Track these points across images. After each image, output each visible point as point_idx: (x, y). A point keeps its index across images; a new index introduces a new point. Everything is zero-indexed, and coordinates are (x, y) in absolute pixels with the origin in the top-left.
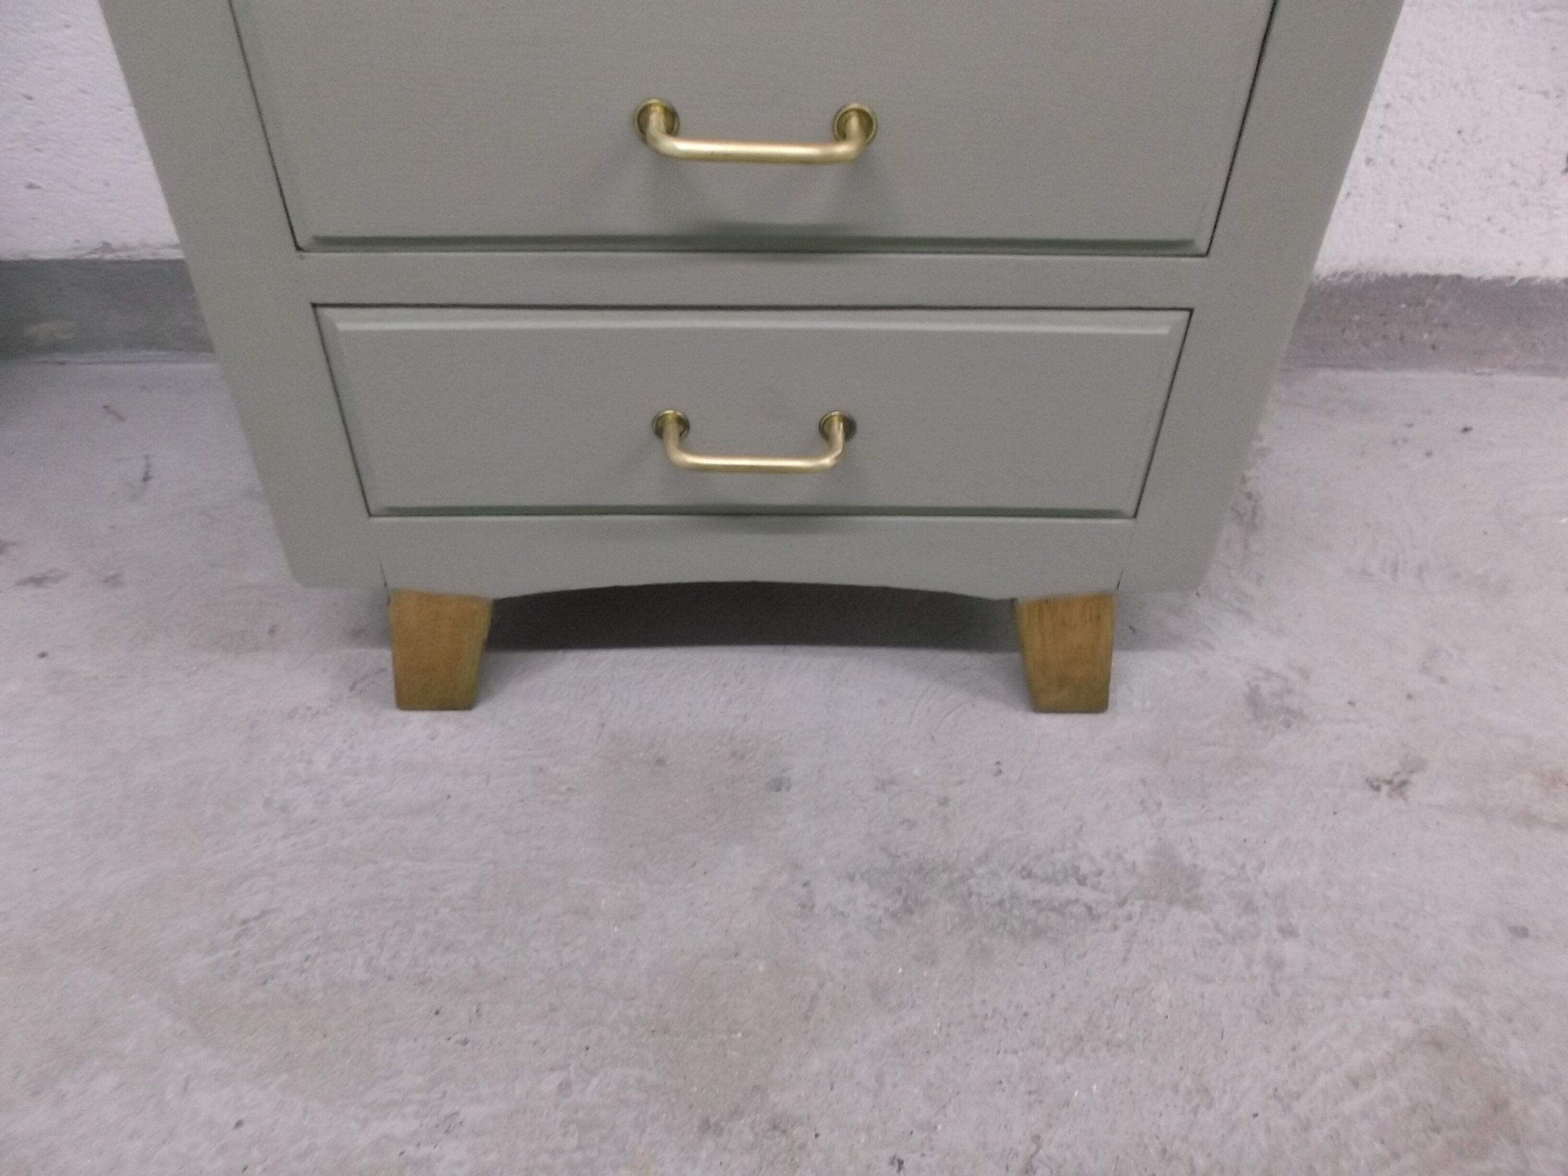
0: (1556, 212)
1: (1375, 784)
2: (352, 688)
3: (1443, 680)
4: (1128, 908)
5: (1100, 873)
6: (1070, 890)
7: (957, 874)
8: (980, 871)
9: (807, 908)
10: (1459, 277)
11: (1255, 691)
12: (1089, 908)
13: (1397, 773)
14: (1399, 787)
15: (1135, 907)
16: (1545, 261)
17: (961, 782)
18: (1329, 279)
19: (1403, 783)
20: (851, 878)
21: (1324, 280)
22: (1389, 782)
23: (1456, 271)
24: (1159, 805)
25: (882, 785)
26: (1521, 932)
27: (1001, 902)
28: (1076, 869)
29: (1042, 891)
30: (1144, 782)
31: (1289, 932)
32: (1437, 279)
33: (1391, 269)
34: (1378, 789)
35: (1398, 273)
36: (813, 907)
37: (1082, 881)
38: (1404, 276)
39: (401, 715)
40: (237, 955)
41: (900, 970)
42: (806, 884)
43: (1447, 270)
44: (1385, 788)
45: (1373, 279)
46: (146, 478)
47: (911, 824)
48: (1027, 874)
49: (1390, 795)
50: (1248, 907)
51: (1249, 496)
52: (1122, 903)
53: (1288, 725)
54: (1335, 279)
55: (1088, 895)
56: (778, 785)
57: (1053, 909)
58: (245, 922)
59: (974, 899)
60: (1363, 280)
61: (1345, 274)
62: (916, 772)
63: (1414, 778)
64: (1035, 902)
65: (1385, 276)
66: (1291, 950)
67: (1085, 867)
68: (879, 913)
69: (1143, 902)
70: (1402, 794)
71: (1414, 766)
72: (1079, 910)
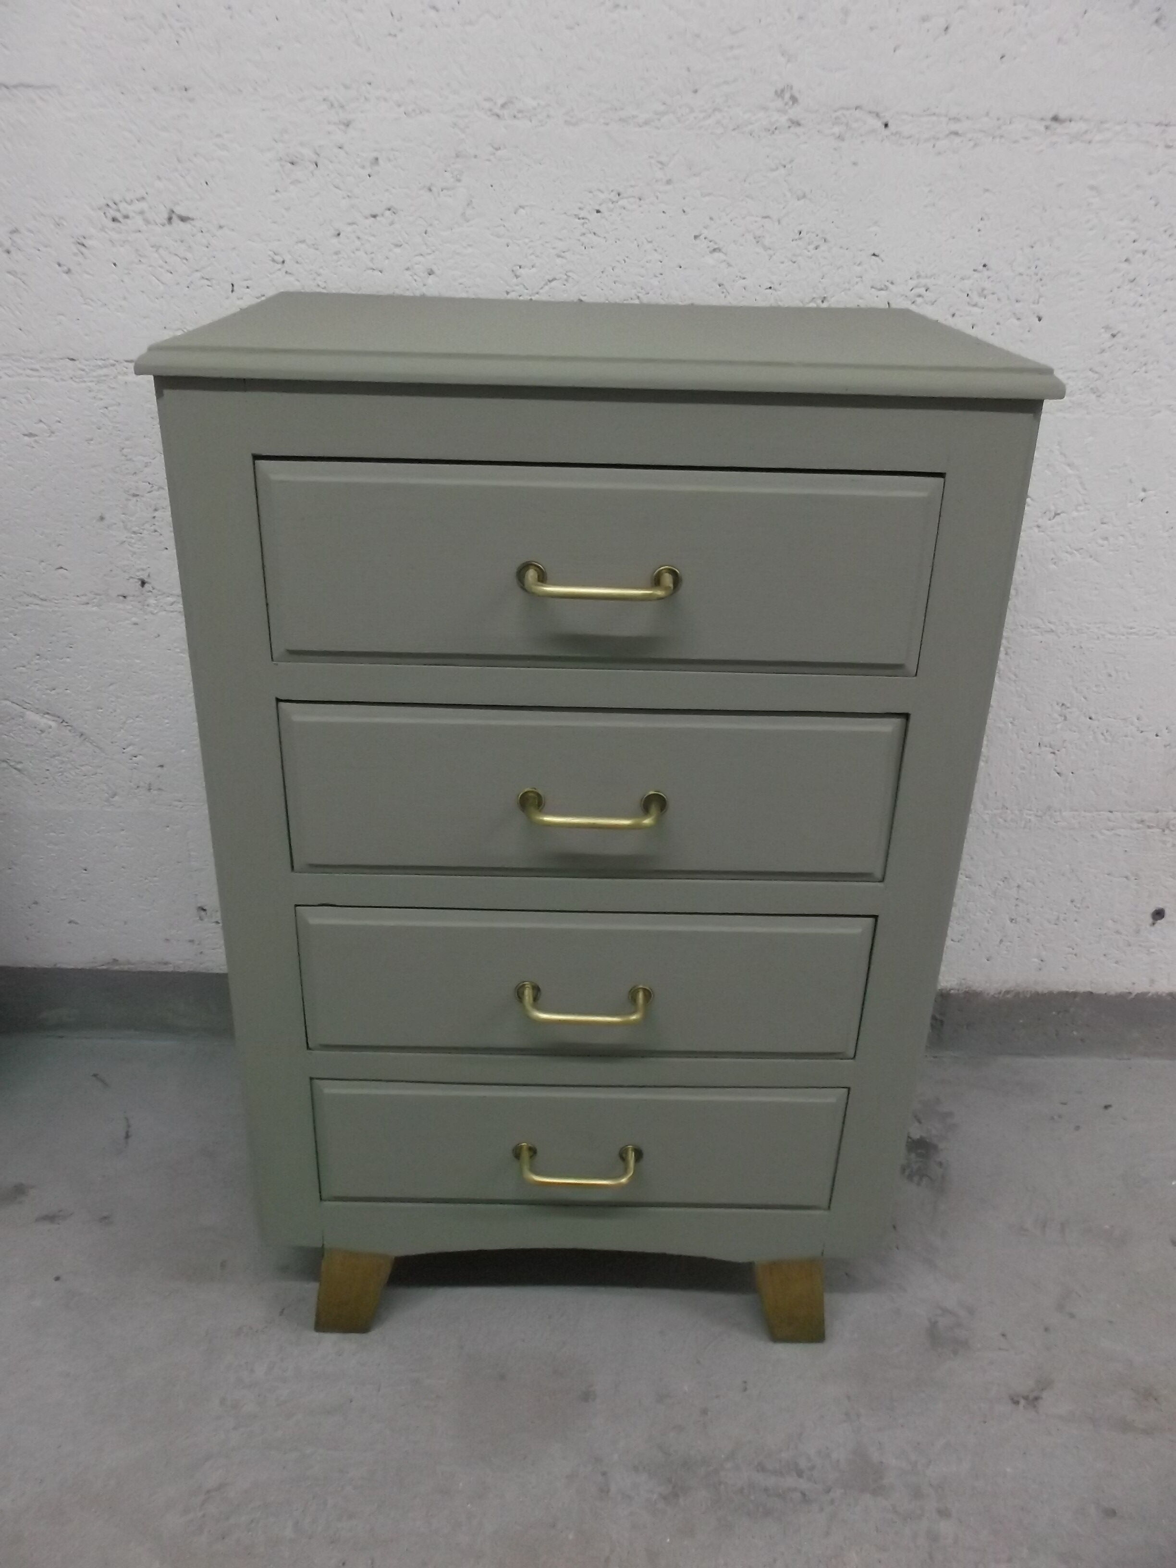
0: (1152, 950)
1: (1016, 1398)
2: (282, 1313)
3: (1072, 1316)
4: (831, 1494)
5: (813, 1468)
6: (791, 1481)
7: (711, 1468)
8: (729, 1465)
9: (604, 1491)
10: (1091, 993)
11: (934, 1324)
12: (804, 1495)
13: (1032, 1391)
14: (1033, 1401)
15: (837, 1494)
16: (1152, 981)
17: (718, 1397)
18: (996, 996)
19: (1036, 1399)
20: (636, 1469)
21: (993, 996)
22: (1026, 1398)
23: (1089, 989)
24: (858, 1416)
25: (662, 1397)
26: (1111, 1513)
27: (742, 1490)
28: (796, 1465)
29: (771, 1481)
30: (849, 1398)
31: (944, 1513)
32: (1075, 994)
33: (1040, 989)
34: (1017, 1403)
35: (1046, 991)
36: (608, 1491)
37: (800, 1474)
39: (317, 1334)
40: (204, 1516)
41: (668, 1540)
42: (604, 1474)
43: (1081, 989)
44: (1022, 1402)
45: (1028, 996)
46: (127, 1136)
47: (679, 1428)
48: (761, 1468)
49: (1025, 1408)
50: (917, 1494)
51: (940, 1164)
52: (828, 1491)
53: (955, 1353)
54: (1001, 996)
55: (803, 1484)
56: (587, 1396)
57: (778, 1495)
58: (209, 1492)
59: (722, 1487)
60: (1021, 996)
61: (1008, 992)
62: (686, 1388)
63: (1045, 1395)
64: (766, 1490)
65: (1037, 994)
66: (946, 1528)
67: (803, 1464)
68: (655, 1496)
69: (842, 1491)
70: (1035, 1407)
71: (1045, 1384)
72: (797, 1496)
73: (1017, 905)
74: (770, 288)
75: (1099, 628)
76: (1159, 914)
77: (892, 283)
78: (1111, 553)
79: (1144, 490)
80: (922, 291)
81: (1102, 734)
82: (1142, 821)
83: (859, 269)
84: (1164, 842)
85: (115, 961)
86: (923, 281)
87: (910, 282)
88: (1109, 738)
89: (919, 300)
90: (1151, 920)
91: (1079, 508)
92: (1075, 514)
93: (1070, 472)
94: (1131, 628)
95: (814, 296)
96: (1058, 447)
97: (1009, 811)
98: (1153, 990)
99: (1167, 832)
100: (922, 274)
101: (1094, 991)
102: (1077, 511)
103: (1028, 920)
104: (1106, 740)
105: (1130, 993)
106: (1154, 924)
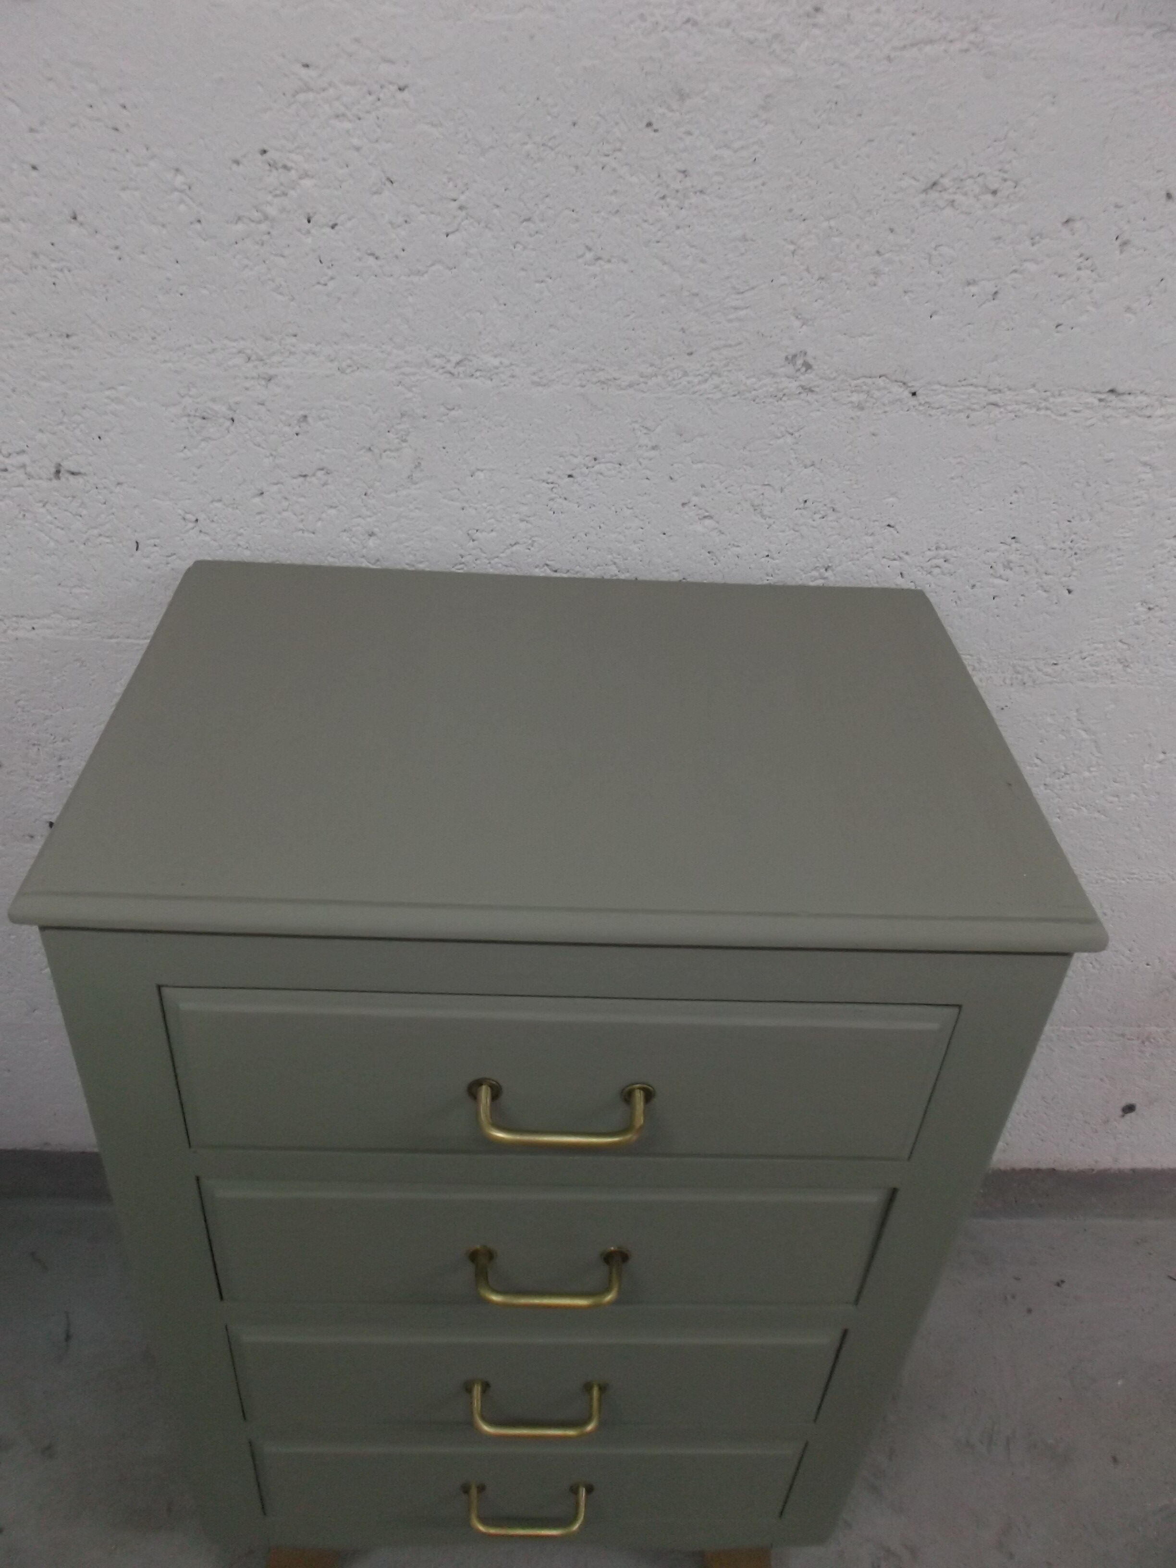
0: (1120, 1136)
10: (1054, 1170)
16: (1116, 1160)
23: (1052, 1166)
32: (1038, 1170)
33: (1002, 1167)
38: (1013, 1170)
43: (1043, 1166)
74: (768, 556)
75: (1099, 874)
76: (1129, 1109)
77: (907, 553)
78: (1120, 809)
79: (1164, 753)
80: (940, 562)
81: (1091, 963)
82: (1123, 1035)
83: (870, 539)
84: (1142, 1052)
85: (46, 1144)
86: (942, 553)
87: (928, 553)
88: (1098, 966)
89: (937, 571)
90: (1121, 1113)
91: (1092, 769)
92: (1087, 774)
93: (1084, 735)
94: (1133, 874)
95: (817, 565)
96: (1075, 714)
98: (1115, 1167)
99: (1147, 1043)
100: (943, 546)
101: (1057, 1168)
102: (1090, 772)
104: (1094, 967)
105: (1093, 1170)
106: (1123, 1116)
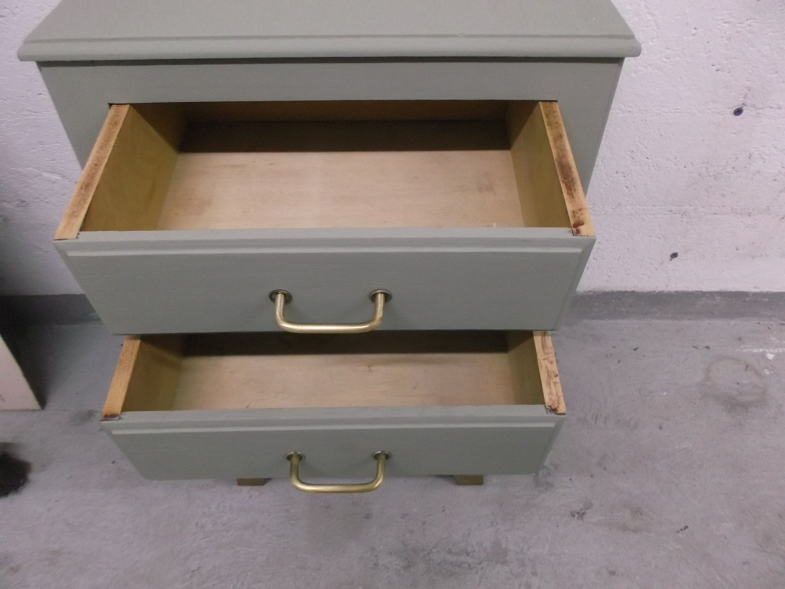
0: (669, 272)
1: (573, 514)
3: (605, 469)
4: (482, 565)
5: (474, 551)
6: (463, 558)
7: (426, 552)
8: (434, 551)
9: (376, 565)
10: (634, 292)
12: (469, 565)
13: (582, 510)
14: (581, 515)
15: (484, 564)
16: (667, 286)
17: (430, 515)
18: (584, 293)
19: (584, 513)
20: (391, 554)
21: (582, 293)
22: (578, 513)
23: (633, 290)
24: (497, 523)
25: (404, 516)
26: (613, 573)
27: (440, 563)
28: (466, 550)
29: (454, 558)
30: (493, 514)
31: (534, 574)
32: (626, 292)
33: (607, 290)
34: (574, 516)
35: (610, 291)
36: (378, 565)
37: (468, 555)
38: (613, 292)
40: (192, 583)
42: (376, 556)
43: (629, 290)
44: (577, 516)
45: (601, 293)
47: (412, 532)
48: (450, 552)
49: (578, 519)
50: (523, 565)
52: (480, 563)
53: (546, 489)
55: (470, 560)
56: (368, 517)
57: (458, 566)
58: (193, 571)
59: (431, 562)
61: (589, 291)
62: (415, 511)
63: (588, 511)
64: (452, 563)
65: (605, 292)
66: (535, 581)
67: (470, 549)
68: (400, 567)
69: (487, 563)
70: (582, 518)
71: (588, 506)
72: (466, 566)
73: (597, 251)
75: (658, 109)
76: (674, 255)
78: (670, 66)
79: (696, 29)
81: (654, 166)
82: (671, 211)
84: (682, 221)
88: (657, 169)
90: (669, 258)
91: (654, 40)
92: (651, 44)
93: (650, 18)
94: (678, 109)
96: (644, 3)
97: (596, 206)
98: (666, 290)
99: (684, 216)
101: (636, 291)
102: (653, 42)
103: (603, 259)
104: (655, 169)
105: (655, 291)
106: (671, 260)
